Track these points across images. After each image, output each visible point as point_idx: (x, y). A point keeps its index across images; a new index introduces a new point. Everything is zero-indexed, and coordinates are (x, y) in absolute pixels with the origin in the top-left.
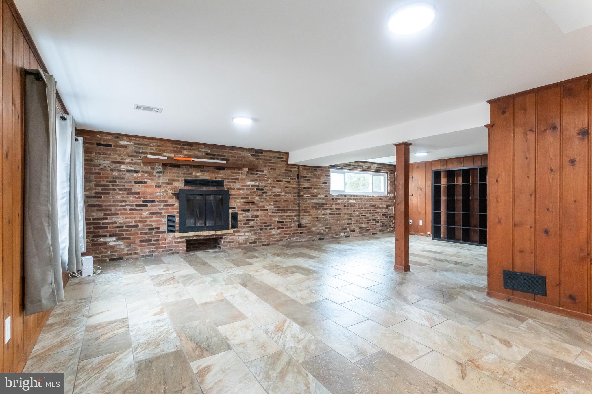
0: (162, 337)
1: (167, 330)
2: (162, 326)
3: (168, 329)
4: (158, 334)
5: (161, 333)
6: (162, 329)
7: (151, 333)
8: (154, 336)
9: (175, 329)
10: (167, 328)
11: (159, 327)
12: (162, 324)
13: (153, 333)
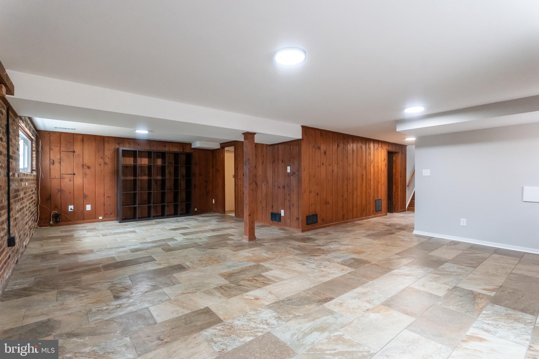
0: (498, 317)
1: (487, 319)
2: (488, 324)
3: (485, 318)
4: (499, 321)
5: (495, 320)
6: (490, 322)
7: (506, 325)
8: (505, 321)
9: (479, 314)
10: (485, 320)
11: (493, 326)
12: (485, 326)
13: (504, 325)
